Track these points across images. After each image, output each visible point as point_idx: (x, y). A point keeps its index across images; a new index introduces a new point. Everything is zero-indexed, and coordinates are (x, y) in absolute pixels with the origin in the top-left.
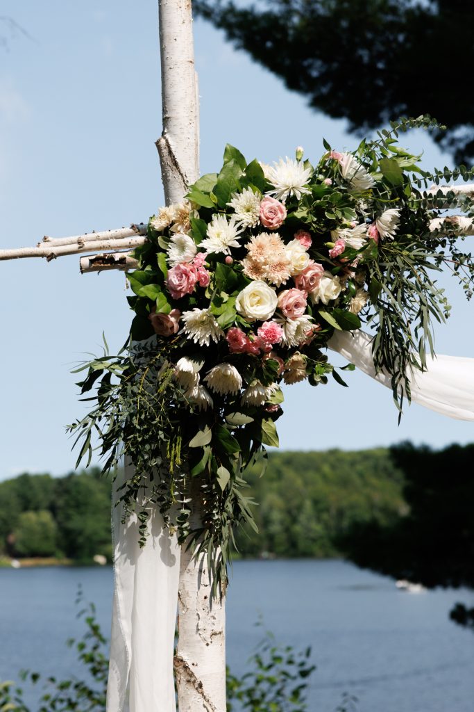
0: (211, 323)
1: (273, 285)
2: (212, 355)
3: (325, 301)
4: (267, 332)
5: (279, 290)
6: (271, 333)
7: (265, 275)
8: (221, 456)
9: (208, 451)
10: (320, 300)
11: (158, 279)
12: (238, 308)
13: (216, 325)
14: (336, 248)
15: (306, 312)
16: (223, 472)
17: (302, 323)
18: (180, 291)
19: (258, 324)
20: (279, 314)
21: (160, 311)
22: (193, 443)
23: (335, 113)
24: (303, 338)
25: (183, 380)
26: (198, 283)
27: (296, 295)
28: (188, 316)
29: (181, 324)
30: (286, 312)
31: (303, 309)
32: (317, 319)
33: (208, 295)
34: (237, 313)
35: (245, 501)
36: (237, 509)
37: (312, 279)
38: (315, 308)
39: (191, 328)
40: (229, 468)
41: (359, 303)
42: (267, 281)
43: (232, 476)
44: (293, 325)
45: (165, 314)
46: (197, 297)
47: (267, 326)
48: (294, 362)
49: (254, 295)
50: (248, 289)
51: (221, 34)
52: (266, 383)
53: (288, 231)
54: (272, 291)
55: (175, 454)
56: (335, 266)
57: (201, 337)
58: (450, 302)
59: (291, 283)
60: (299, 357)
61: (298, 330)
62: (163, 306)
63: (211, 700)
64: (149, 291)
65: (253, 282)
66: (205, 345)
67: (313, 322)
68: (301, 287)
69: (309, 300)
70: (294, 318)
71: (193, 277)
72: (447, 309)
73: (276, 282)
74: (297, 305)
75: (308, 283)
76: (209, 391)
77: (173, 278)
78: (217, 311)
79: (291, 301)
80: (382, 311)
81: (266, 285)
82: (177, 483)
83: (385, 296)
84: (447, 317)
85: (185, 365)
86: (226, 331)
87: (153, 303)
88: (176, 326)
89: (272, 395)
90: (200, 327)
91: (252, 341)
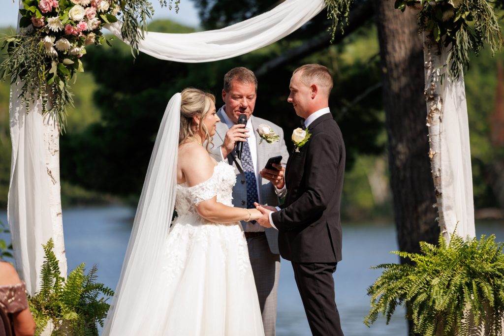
0: (58, 22)
1: (83, 6)
2: (59, 35)
3: (103, 11)
4: (81, 26)
5: (85, 8)
6: (83, 26)
7: (80, 2)
8: (61, 76)
9: (55, 74)
10: (101, 10)
11: (35, 4)
12: (70, 16)
13: (61, 23)
15: (96, 17)
16: (61, 83)
17: (94, 21)
18: (46, 10)
19: (77, 22)
20: (86, 18)
21: (37, 18)
22: (50, 72)
24: (95, 27)
25: (47, 46)
26: (53, 7)
27: (92, 10)
28: (49, 20)
29: (46, 23)
30: (88, 17)
31: (95, 15)
32: (100, 19)
33: (57, 10)
34: (69, 19)
35: (70, 95)
36: (66, 97)
37: (98, 2)
38: (99, 14)
39: (50, 24)
40: (64, 81)
41: (117, 9)
42: (80, 4)
43: (65, 84)
44: (91, 22)
45: (39, 19)
46: (53, 13)
47: (81, 23)
48: (91, 37)
49: (76, 11)
50: (74, 8)
52: (79, 46)
54: (83, 8)
55: (43, 76)
57: (55, 28)
58: (154, 8)
59: (90, 5)
60: (92, 35)
61: (93, 24)
62: (38, 15)
63: (55, 178)
64: (32, 9)
65: (75, 6)
66: (56, 31)
67: (98, 20)
68: (94, 6)
69: (97, 11)
70: (91, 19)
71: (51, 5)
72: (153, 11)
73: (84, 5)
74: (92, 14)
75: (96, 4)
76: (56, 49)
77: (43, 5)
78: (62, 18)
79: (90, 12)
80: (126, 13)
81: (81, 7)
82: (42, 88)
83: (127, 7)
84: (153, 14)
85: (48, 39)
86: (65, 26)
87: (34, 14)
88: (43, 23)
89: (82, 51)
90: (54, 24)
91: (75, 29)
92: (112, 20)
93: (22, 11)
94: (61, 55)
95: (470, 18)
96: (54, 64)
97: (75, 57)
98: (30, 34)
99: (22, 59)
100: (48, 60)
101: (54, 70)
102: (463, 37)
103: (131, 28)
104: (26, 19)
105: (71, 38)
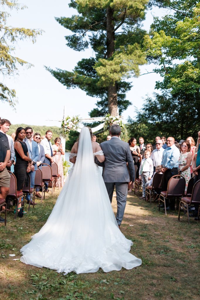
2: (67, 128)
8: (66, 134)
11: (64, 123)
14: (74, 122)
17: (72, 127)
23: (64, 85)
25: (65, 129)
27: (71, 125)
34: (68, 126)
41: (75, 125)
46: (66, 125)
51: (51, 73)
53: (71, 121)
55: (64, 133)
56: (74, 123)
62: (64, 125)
64: (63, 124)
77: (65, 124)
82: (64, 135)
85: (65, 128)
89: (70, 130)
90: (66, 126)
91: (69, 128)
92: (74, 126)
93: (62, 124)
94: (67, 131)
95: (123, 131)
96: (66, 132)
97: (69, 131)
98: (63, 127)
99: (61, 131)
100: (65, 131)
101: (65, 133)
102: (122, 133)
103: (77, 128)
104: (62, 126)
105: (68, 128)
